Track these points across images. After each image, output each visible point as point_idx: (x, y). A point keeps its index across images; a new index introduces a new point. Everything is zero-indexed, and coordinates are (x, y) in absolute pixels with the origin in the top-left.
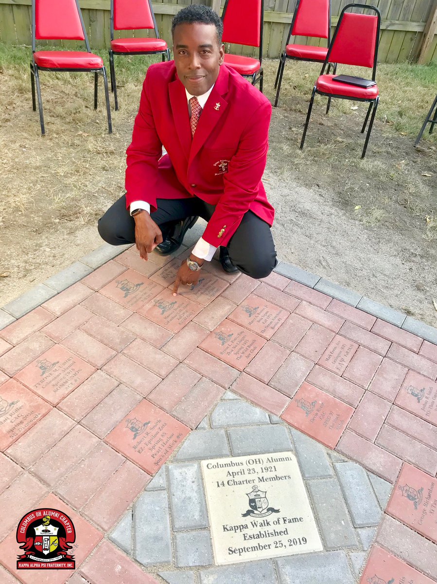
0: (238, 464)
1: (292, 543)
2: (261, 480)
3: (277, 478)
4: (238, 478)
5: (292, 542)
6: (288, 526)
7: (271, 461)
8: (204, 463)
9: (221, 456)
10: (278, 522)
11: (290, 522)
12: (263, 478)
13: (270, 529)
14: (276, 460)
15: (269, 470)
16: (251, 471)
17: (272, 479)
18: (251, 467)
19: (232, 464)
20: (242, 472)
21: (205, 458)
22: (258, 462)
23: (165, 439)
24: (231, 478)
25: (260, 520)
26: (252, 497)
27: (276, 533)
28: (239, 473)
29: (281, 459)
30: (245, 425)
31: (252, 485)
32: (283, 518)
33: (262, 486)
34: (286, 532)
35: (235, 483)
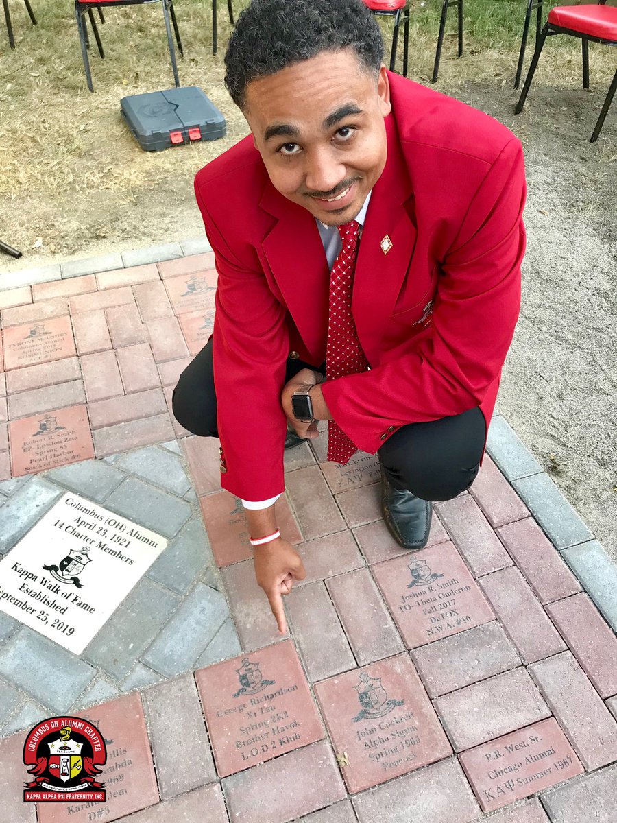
0: (97, 517)
1: (56, 625)
2: (101, 546)
3: (119, 555)
4: (82, 530)
5: (58, 625)
6: (73, 607)
7: (133, 534)
8: (69, 495)
9: (92, 499)
10: (67, 597)
11: (79, 604)
12: (105, 545)
13: (52, 596)
14: (139, 537)
15: (121, 541)
16: (102, 532)
17: (112, 552)
18: (106, 527)
19: (92, 513)
20: (91, 527)
21: (74, 491)
22: (118, 527)
23: (60, 451)
24: (75, 525)
25: (54, 582)
26: (72, 556)
27: (54, 605)
28: (88, 526)
29: (145, 540)
30: (153, 484)
31: (87, 544)
32: (77, 597)
33: (94, 552)
34: (63, 611)
35: (73, 532)
